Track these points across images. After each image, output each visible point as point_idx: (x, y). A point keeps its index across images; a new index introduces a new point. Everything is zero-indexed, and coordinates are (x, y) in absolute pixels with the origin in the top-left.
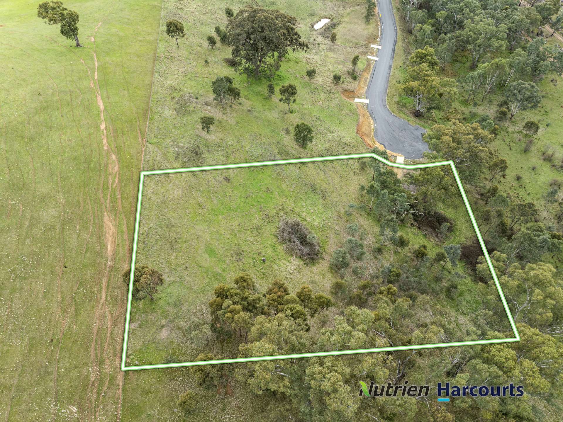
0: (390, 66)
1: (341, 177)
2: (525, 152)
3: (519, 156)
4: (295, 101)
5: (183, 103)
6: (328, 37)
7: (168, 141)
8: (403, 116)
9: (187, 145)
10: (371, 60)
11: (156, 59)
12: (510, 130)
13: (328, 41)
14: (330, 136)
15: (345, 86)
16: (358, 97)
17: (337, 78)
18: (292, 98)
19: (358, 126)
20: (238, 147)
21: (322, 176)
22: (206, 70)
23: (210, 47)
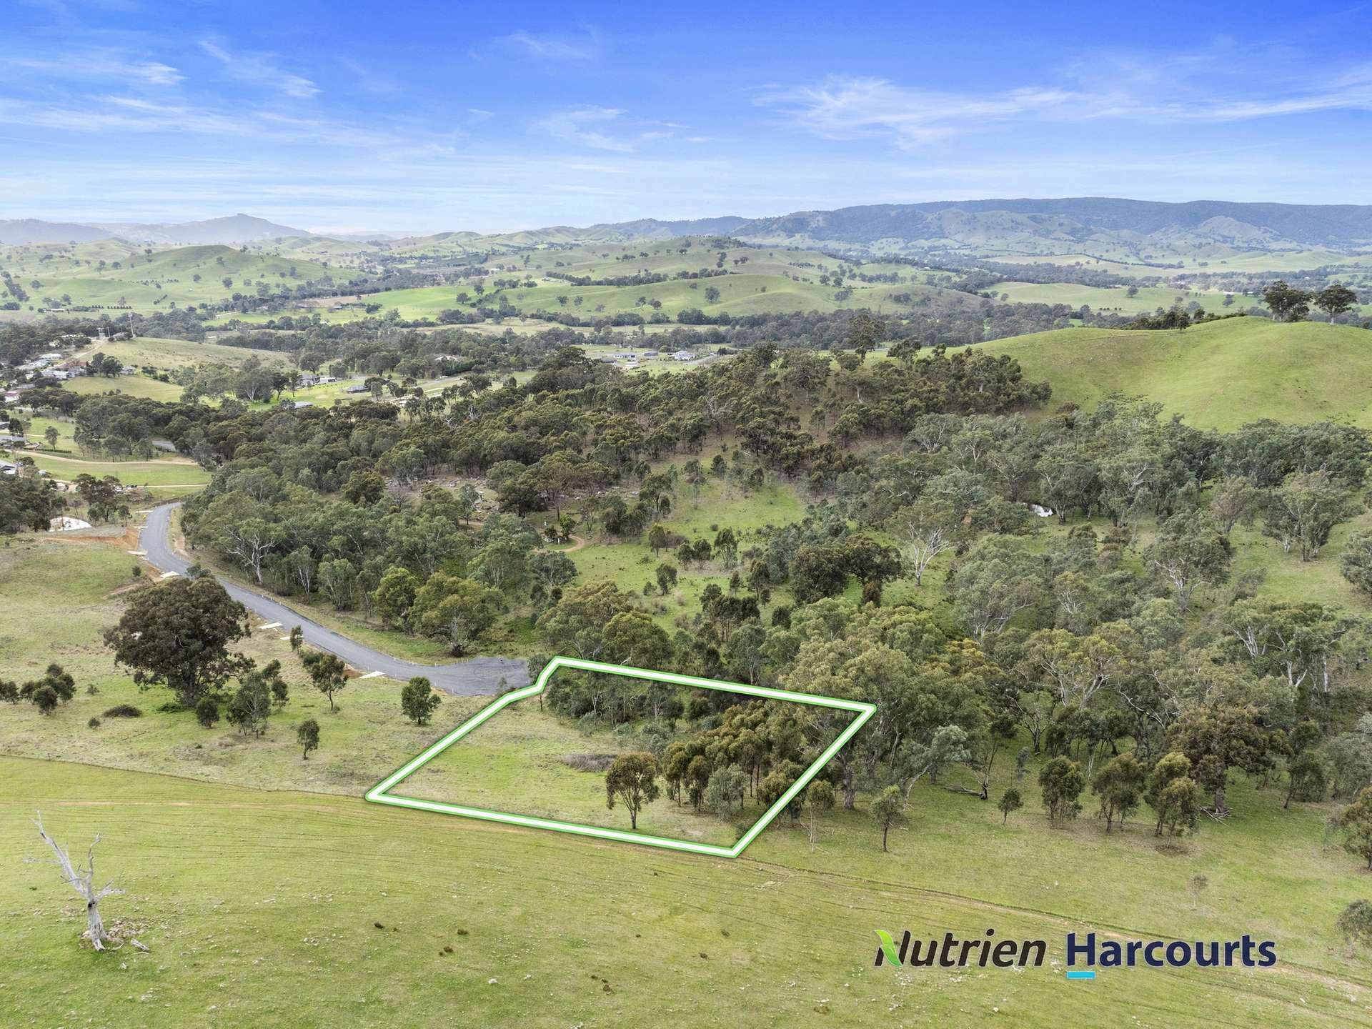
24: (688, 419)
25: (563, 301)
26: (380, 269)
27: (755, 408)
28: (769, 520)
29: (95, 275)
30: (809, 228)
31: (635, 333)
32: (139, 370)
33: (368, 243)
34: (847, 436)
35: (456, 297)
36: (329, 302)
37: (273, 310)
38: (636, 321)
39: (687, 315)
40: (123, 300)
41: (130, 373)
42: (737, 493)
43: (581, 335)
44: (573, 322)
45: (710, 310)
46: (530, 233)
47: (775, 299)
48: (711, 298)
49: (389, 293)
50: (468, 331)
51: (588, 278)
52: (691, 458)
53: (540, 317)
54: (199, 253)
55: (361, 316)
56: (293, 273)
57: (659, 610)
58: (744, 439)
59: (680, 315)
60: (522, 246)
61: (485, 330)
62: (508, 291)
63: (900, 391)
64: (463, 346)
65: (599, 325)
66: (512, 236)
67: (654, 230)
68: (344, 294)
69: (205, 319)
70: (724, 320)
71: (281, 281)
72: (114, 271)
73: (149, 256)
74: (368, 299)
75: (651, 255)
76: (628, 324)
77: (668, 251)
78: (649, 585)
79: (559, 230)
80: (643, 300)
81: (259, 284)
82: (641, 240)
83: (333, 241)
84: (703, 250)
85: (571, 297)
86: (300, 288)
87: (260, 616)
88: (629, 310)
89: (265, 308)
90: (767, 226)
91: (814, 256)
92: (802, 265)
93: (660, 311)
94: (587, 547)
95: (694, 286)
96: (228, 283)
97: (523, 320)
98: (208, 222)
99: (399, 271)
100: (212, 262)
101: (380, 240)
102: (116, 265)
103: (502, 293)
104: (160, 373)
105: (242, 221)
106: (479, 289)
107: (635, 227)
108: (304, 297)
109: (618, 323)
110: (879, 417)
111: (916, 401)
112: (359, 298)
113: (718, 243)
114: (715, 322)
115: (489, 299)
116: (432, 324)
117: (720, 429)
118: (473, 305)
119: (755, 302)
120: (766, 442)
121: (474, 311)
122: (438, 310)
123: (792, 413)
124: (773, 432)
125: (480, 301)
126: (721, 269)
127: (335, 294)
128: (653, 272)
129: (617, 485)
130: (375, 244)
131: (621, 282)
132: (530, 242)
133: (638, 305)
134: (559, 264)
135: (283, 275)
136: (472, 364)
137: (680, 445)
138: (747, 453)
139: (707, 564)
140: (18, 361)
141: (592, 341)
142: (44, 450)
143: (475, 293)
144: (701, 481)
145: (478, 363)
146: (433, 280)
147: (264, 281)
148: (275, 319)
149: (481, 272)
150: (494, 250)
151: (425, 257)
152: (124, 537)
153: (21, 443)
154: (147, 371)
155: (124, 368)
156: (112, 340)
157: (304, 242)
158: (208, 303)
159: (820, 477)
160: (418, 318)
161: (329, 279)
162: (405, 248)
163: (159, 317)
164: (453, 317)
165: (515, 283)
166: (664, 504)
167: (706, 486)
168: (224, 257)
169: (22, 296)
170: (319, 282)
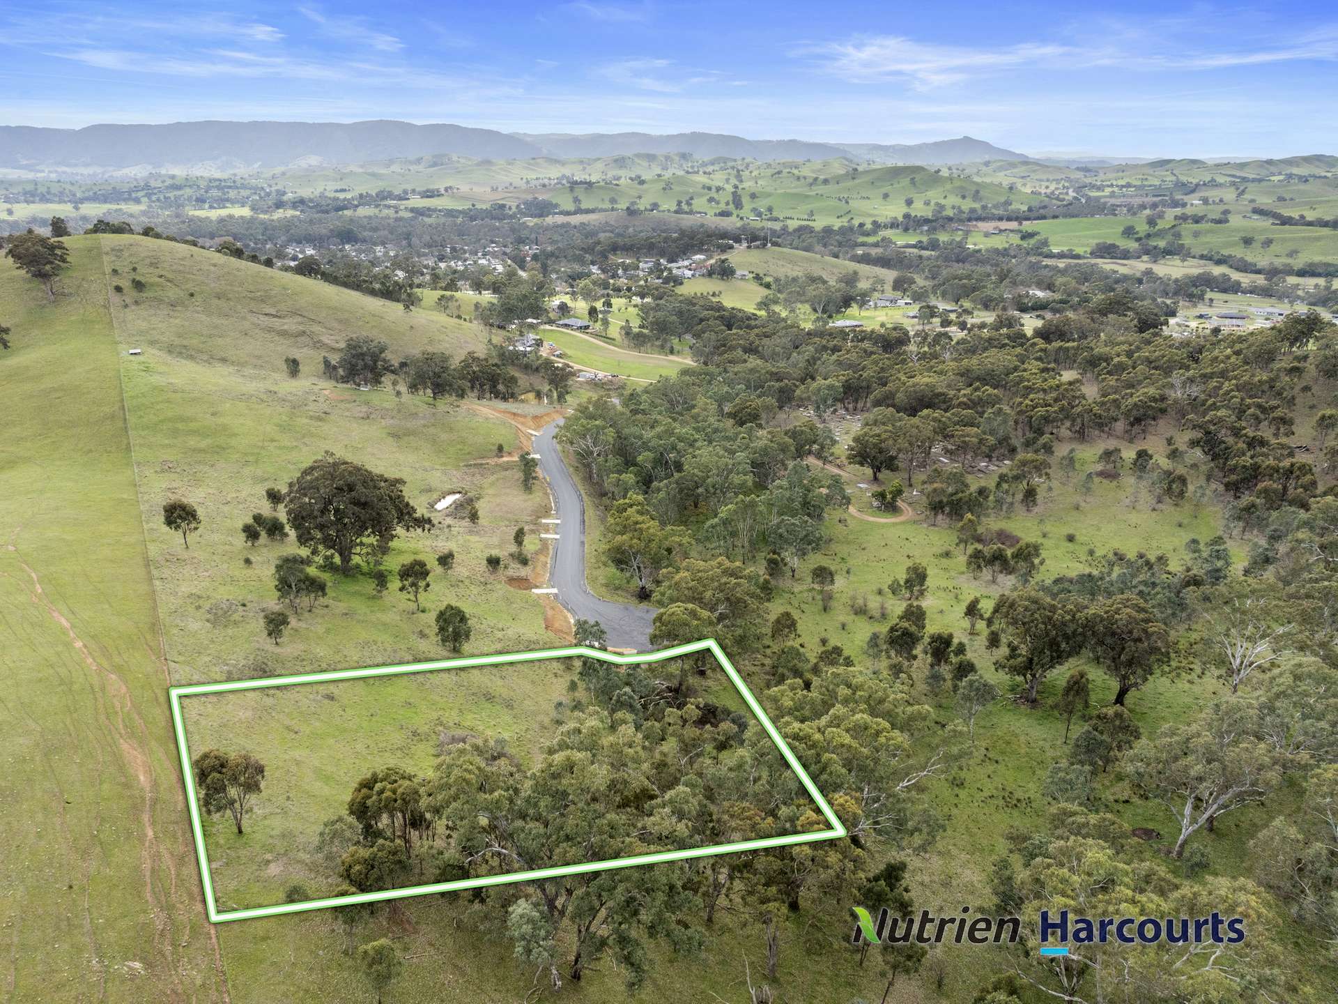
0: (583, 543)
1: (533, 682)
2: (825, 610)
3: (818, 617)
4: (428, 585)
5: (220, 612)
6: (463, 518)
7: (207, 659)
8: (621, 600)
9: (243, 662)
10: (547, 539)
11: (148, 563)
12: (796, 590)
13: (466, 523)
14: (500, 634)
15: (510, 572)
16: (537, 587)
17: (493, 562)
18: (422, 584)
19: (546, 620)
20: (337, 658)
21: (500, 682)
22: (249, 572)
23: (249, 544)
25: (1247, 241)
26: (1071, 195)
27: (1233, 398)
29: (805, 190)
31: (1316, 286)
32: (751, 276)
33: (1078, 169)
35: (1122, 229)
36: (989, 226)
37: (932, 230)
40: (812, 213)
41: (743, 278)
43: (1239, 283)
44: (1244, 267)
49: (1055, 221)
51: (1302, 217)
52: (1116, 445)
53: (1210, 259)
54: (895, 173)
55: (1015, 240)
56: (976, 196)
58: (1197, 435)
60: (1249, 176)
61: (1132, 267)
62: (1188, 228)
65: (1273, 273)
66: (1243, 165)
68: (1010, 219)
69: (867, 235)
71: (958, 201)
72: (821, 186)
73: (856, 174)
74: (1028, 226)
76: (1316, 275)
78: (896, 582)
81: (937, 204)
83: (1040, 165)
85: (1262, 238)
86: (973, 211)
87: (557, 510)
89: (926, 228)
94: (905, 523)
96: (909, 202)
97: (1183, 260)
98: (936, 144)
99: (1089, 199)
100: (906, 181)
101: (1090, 166)
102: (826, 181)
103: (1177, 229)
104: (768, 279)
105: (968, 143)
106: (1153, 223)
108: (970, 220)
109: (1301, 273)
112: (1021, 224)
115: (1160, 234)
116: (1078, 257)
118: (1138, 240)
120: (1221, 443)
121: (1134, 246)
122: (1095, 242)
123: (1293, 413)
124: (1235, 433)
125: (1148, 236)
127: (1001, 219)
130: (1086, 170)
132: (1263, 172)
134: (1280, 199)
135: (964, 197)
136: (1049, 302)
140: (671, 261)
141: (1253, 291)
142: (596, 335)
143: (1147, 227)
144: (1110, 475)
145: (1062, 302)
146: (1113, 211)
147: (943, 202)
148: (925, 239)
149: (1175, 204)
150: (1213, 180)
151: (1128, 185)
152: (535, 418)
153: (587, 327)
154: (758, 278)
155: (739, 273)
156: (749, 247)
157: (1012, 165)
158: (880, 220)
159: (1253, 506)
160: (1065, 249)
161: (1007, 203)
162: (1110, 176)
163: (828, 231)
164: (1107, 251)
165: (1202, 218)
166: (1030, 494)
167: (1115, 483)
168: (918, 177)
169: (738, 204)
170: (995, 206)
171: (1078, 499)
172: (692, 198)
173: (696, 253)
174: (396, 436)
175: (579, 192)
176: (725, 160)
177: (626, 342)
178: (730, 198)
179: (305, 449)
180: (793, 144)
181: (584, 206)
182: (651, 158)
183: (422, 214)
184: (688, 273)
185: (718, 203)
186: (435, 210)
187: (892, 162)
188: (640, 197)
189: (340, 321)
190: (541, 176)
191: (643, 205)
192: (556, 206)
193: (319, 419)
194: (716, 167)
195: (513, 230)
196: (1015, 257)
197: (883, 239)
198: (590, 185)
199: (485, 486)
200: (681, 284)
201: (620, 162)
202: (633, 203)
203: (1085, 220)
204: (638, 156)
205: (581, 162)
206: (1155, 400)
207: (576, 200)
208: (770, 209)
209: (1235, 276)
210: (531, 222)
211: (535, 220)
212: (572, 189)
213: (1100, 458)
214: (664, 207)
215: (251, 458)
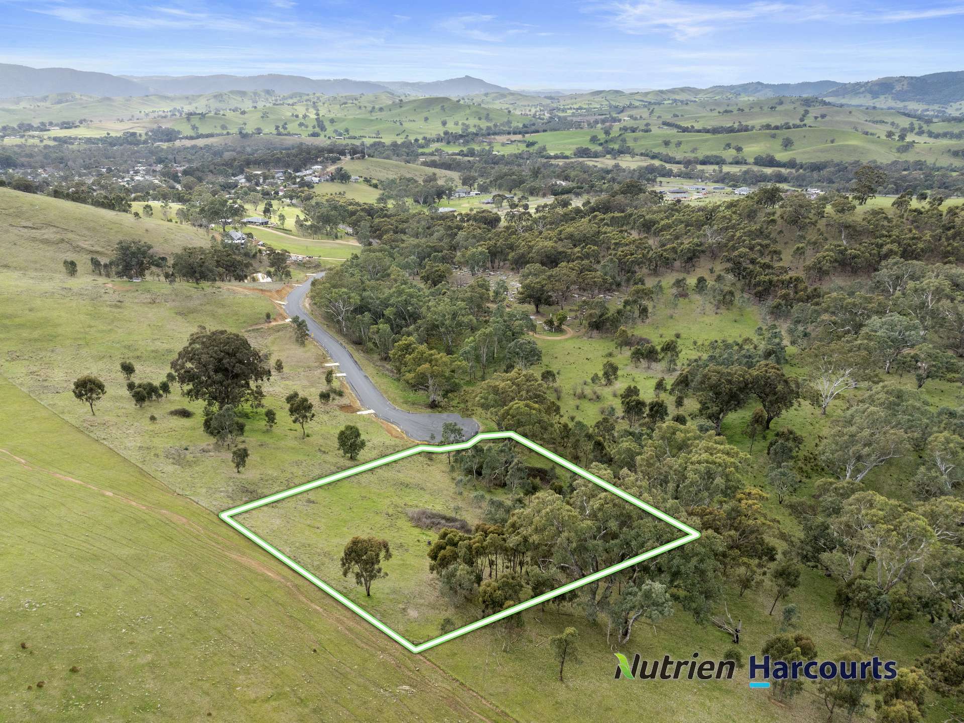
0: (366, 377)
2: (558, 399)
5: (175, 456)
8: (422, 411)
10: (340, 377)
11: (80, 429)
13: (274, 372)
14: (369, 444)
15: (338, 402)
16: (359, 410)
17: (326, 396)
19: (386, 431)
21: (401, 475)
23: (139, 405)
24: (687, 243)
25: (667, 143)
26: (547, 115)
27: (745, 240)
28: (727, 335)
29: (368, 116)
30: (894, 91)
31: (714, 171)
32: (362, 179)
33: (546, 97)
34: (820, 272)
35: (589, 138)
36: (503, 138)
37: (466, 143)
38: (720, 162)
39: (762, 158)
40: (378, 133)
41: (356, 181)
42: (710, 308)
43: (671, 170)
44: (670, 160)
45: (782, 156)
46: (662, 92)
47: (841, 149)
48: (786, 146)
49: (545, 133)
50: (588, 163)
51: (693, 127)
52: (680, 276)
53: (647, 155)
54: (430, 102)
55: (523, 147)
56: (487, 118)
57: (594, 397)
58: (729, 265)
59: (756, 159)
60: (653, 101)
61: (602, 163)
62: (629, 135)
63: (883, 236)
64: (573, 174)
65: (688, 163)
66: (647, 94)
67: (759, 91)
68: (515, 133)
69: (423, 147)
70: (791, 164)
71: (476, 122)
72: (379, 113)
73: (401, 104)
74: (529, 137)
75: (747, 110)
76: (712, 163)
77: (761, 108)
78: (596, 375)
79: (683, 90)
80: (728, 146)
81: (463, 124)
82: (746, 99)
83: (521, 95)
84: (791, 107)
85: (674, 141)
86: (488, 128)
87: (331, 356)
88: (714, 153)
89: (461, 141)
90: (855, 89)
91: (891, 114)
92: (876, 122)
93: (740, 155)
94: (572, 338)
95: (774, 136)
96: (444, 123)
97: (633, 157)
98: (447, 82)
99: (559, 118)
100: (438, 109)
101: (553, 95)
102: (381, 109)
103: (623, 136)
104: (374, 182)
105: (468, 81)
106: (607, 133)
107: (745, 88)
108: (489, 134)
109: (703, 163)
110: (855, 257)
111: (895, 247)
112: (524, 136)
113: (807, 102)
114: (784, 165)
115: (613, 140)
116: (567, 157)
117: (713, 253)
118: (601, 144)
119: (822, 151)
120: (745, 269)
121: (599, 149)
122: (574, 147)
123: (778, 247)
124: (753, 262)
125: (606, 142)
126: (802, 123)
127: (509, 133)
128: (744, 124)
129: (618, 291)
130: (551, 98)
131: (715, 131)
132: (659, 98)
133: (725, 149)
134: (676, 116)
135: (480, 119)
136: (574, 188)
137: (677, 264)
138: (730, 277)
139: (654, 365)
140: (297, 170)
141: (679, 175)
142: (277, 228)
143: (604, 136)
144: (684, 295)
145: (578, 188)
146: (578, 125)
147: (467, 122)
148: (465, 149)
149: (615, 120)
150: (631, 104)
151: (581, 108)
152: (278, 291)
153: (266, 223)
154: (367, 181)
155: (353, 177)
156: (352, 159)
157: (503, 96)
158: (428, 136)
159: (780, 304)
160: (558, 152)
161: (509, 122)
162: (569, 102)
163: (394, 144)
164: (583, 152)
165: (636, 128)
166: (644, 311)
167: (687, 300)
168: (446, 105)
169: (323, 128)
170: (502, 125)
171: (669, 312)
172: (286, 124)
173: (314, 165)
174: (179, 313)
175: (195, 121)
176: (301, 95)
177: (301, 233)
178: (315, 123)
179: (120, 331)
180: (345, 83)
181: (201, 131)
182: (243, 94)
183: (65, 142)
184: (316, 180)
185: (307, 127)
186: (75, 139)
187: (421, 95)
188: (245, 124)
189: (88, 229)
190: (157, 110)
191: (249, 130)
192: (179, 132)
193: (116, 306)
194: (295, 100)
195: (152, 153)
196: (528, 159)
197: (437, 150)
198: (203, 116)
199: (269, 345)
200: (313, 187)
201: (218, 97)
202: (241, 129)
203: (565, 132)
204: (232, 92)
205: (187, 98)
206: (697, 245)
207: (194, 127)
208: (347, 131)
209: (668, 166)
210: (165, 145)
211: (166, 144)
212: (188, 119)
213: (674, 284)
214: (266, 131)
215: (80, 342)
